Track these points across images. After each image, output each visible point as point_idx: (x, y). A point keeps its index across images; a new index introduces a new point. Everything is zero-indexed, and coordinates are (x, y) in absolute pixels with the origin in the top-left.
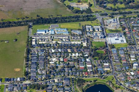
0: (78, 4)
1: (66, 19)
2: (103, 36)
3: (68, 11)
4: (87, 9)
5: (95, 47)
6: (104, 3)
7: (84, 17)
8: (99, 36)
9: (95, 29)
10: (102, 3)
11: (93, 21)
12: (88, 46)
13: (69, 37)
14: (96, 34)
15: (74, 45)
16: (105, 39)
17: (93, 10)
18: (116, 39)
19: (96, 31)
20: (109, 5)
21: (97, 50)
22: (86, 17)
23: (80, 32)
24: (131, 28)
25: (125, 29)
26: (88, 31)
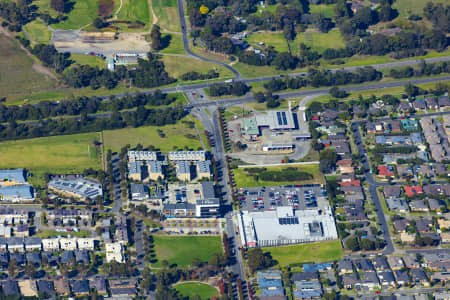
0: (93, 38)
1: (24, 116)
2: (213, 205)
3: (41, 76)
4: (141, 61)
5: (165, 263)
6: (232, 27)
7: (121, 105)
8: (193, 207)
9: (177, 166)
10: (222, 30)
11: (167, 128)
12: (132, 258)
13: (31, 215)
14: (181, 195)
15: (55, 259)
16: (224, 220)
17: (175, 67)
18: (283, 221)
19: (178, 180)
20: (261, 40)
21: (179, 283)
22: (130, 107)
23: (96, 187)
24: (368, 156)
25: (334, 166)
26: (137, 181)
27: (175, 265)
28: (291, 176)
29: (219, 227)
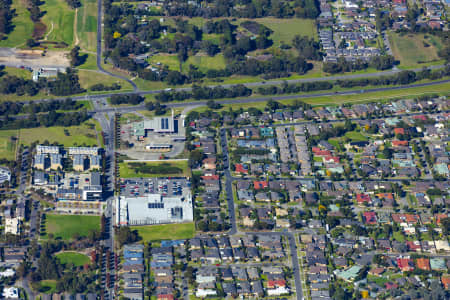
0: (25, 55)
2: (97, 191)
4: (59, 74)
5: (52, 236)
6: (137, 49)
7: (38, 109)
8: (81, 192)
9: (74, 159)
10: (128, 52)
11: (71, 129)
12: (26, 231)
14: (74, 182)
16: (106, 203)
17: (87, 79)
18: (151, 206)
19: (74, 170)
20: (158, 61)
21: (61, 252)
22: (45, 111)
23: (6, 174)
24: (229, 156)
25: (201, 163)
26: (40, 170)
27: (60, 238)
28: (164, 170)
29: (100, 209)
